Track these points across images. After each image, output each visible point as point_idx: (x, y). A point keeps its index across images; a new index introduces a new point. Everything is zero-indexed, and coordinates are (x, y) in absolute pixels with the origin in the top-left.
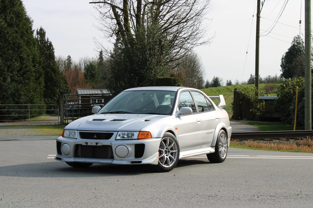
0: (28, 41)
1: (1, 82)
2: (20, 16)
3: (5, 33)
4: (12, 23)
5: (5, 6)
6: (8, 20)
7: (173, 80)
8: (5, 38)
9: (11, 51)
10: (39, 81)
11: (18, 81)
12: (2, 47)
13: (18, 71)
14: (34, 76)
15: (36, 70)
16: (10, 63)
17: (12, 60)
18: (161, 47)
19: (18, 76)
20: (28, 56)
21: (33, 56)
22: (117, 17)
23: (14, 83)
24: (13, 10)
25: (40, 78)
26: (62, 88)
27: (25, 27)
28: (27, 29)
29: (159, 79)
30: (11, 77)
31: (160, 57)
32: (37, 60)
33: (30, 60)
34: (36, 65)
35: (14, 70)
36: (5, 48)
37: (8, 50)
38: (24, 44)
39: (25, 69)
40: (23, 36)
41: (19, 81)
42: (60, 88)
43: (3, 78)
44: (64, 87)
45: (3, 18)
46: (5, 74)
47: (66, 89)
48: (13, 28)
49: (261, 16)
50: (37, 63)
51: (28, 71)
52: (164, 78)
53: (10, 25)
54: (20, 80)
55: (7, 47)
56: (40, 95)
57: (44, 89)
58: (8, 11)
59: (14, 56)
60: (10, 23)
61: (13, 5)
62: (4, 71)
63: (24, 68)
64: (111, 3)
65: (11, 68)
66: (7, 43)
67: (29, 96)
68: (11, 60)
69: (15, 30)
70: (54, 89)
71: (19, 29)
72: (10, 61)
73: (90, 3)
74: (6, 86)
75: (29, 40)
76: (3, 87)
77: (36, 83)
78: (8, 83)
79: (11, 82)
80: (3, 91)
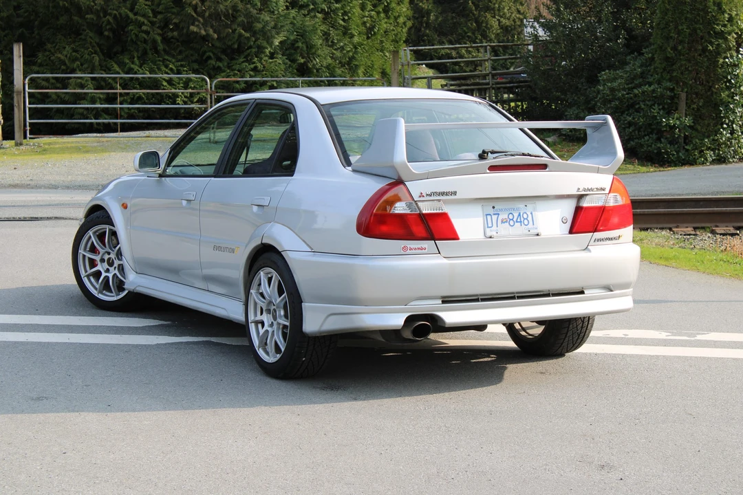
1: (252, 9)
23: (293, 12)
26: (508, 15)
41: (312, 7)
42: (501, 17)
44: (512, 13)
47: (519, 18)
56: (396, 41)
57: (409, 24)
67: (342, 48)
70: (486, 17)
74: (267, 23)
76: (259, 26)
77: (376, 10)
78: (276, 12)
79: (287, 8)
80: (258, 36)
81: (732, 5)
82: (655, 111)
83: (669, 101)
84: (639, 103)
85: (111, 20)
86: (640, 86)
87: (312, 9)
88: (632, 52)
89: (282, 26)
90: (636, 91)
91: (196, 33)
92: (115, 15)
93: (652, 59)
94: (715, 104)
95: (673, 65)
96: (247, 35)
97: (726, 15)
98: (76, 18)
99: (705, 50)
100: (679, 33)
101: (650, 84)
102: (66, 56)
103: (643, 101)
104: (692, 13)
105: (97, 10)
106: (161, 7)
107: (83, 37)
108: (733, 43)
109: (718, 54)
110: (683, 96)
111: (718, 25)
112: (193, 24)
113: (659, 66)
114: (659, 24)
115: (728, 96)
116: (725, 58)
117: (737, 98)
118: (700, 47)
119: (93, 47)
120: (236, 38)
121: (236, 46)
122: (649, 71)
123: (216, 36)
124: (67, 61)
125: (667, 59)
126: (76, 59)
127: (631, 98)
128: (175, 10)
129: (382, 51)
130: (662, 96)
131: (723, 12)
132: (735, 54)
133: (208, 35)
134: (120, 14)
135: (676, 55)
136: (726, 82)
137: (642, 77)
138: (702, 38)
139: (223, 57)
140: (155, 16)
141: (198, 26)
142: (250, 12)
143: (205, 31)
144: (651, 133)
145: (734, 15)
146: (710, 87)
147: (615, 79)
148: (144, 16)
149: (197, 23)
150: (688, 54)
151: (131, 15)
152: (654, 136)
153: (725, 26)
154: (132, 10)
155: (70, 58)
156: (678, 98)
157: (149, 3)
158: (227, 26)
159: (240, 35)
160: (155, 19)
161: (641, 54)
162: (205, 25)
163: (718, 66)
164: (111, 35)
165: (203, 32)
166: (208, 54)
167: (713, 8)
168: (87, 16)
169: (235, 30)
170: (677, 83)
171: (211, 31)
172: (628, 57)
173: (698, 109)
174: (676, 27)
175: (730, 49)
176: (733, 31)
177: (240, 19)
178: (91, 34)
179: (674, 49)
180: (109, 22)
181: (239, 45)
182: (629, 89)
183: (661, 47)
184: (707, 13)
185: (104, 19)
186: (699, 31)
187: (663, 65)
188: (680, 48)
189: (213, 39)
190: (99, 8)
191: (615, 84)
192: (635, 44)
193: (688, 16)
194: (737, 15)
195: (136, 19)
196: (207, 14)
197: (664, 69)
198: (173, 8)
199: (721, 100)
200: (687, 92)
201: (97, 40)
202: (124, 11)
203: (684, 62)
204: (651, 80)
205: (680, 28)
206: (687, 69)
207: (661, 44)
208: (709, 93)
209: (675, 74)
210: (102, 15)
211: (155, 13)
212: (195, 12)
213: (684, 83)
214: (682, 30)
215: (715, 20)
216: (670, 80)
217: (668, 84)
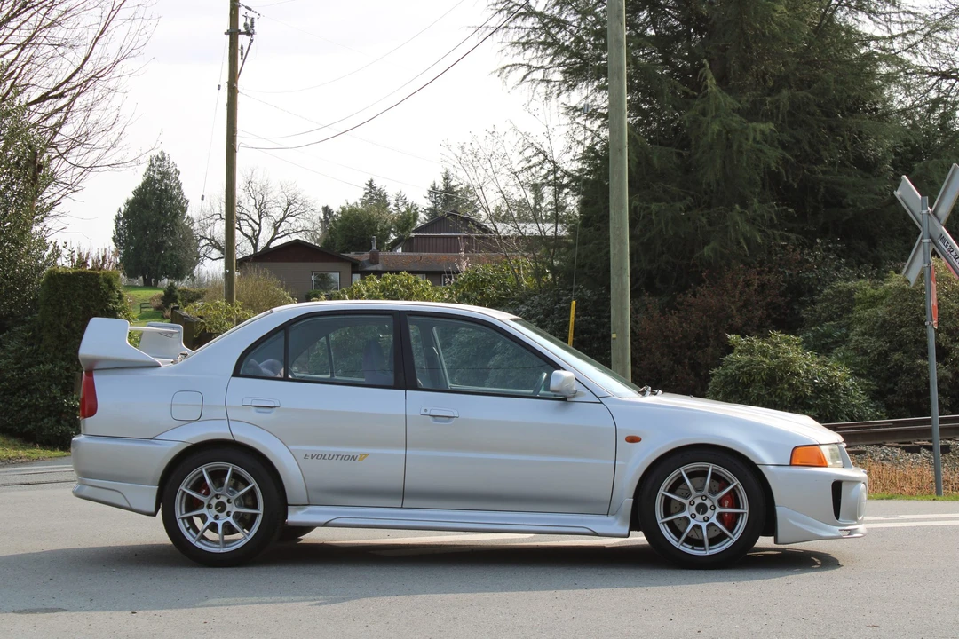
7: (105, 279)
49: (239, 88)
82: (56, 391)
84: (34, 384)
86: (31, 365)
90: (29, 371)
95: (64, 343)
97: (115, 293)
100: (72, 310)
101: (44, 364)
103: (39, 381)
104: (84, 290)
111: (110, 302)
113: (52, 344)
114: (48, 300)
125: (59, 337)
127: (22, 379)
130: (59, 375)
131: (114, 289)
135: (69, 333)
144: (49, 415)
152: (53, 419)
153: (116, 303)
156: (73, 378)
161: (15, 333)
167: (104, 284)
174: (69, 304)
179: (68, 326)
182: (19, 369)
183: (51, 325)
184: (100, 289)
187: (56, 344)
193: (81, 292)
197: (56, 348)
204: (43, 359)
205: (73, 304)
214: (76, 306)
215: (106, 298)
216: (63, 360)
217: (63, 363)
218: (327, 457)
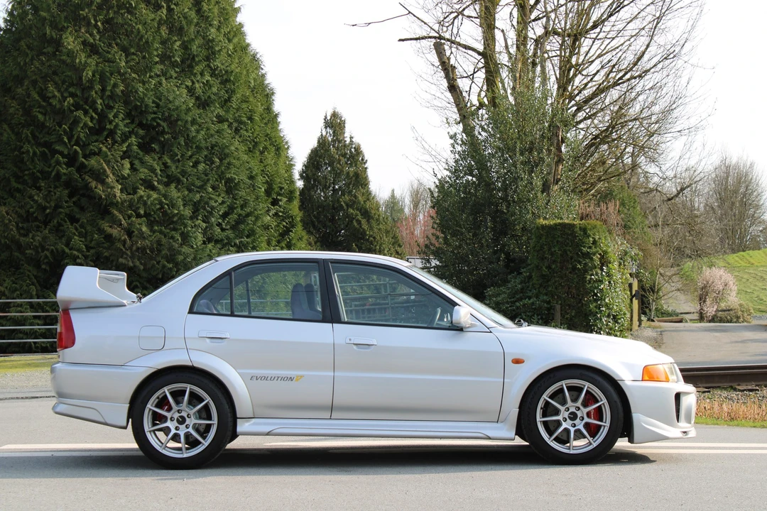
0: (254, 141)
2: (232, 79)
3: (187, 121)
4: (209, 97)
5: (191, 56)
6: (199, 91)
7: (580, 227)
8: (188, 135)
9: (204, 165)
10: (289, 238)
11: (222, 240)
12: (179, 157)
13: (225, 216)
14: (273, 226)
15: (280, 212)
16: (201, 196)
17: (205, 189)
18: (558, 144)
19: (223, 230)
20: (251, 178)
21: (268, 177)
22: (448, 70)
23: (210, 246)
24: (214, 66)
25: (291, 231)
27: (244, 106)
28: (250, 111)
29: (543, 227)
30: (205, 232)
31: (556, 170)
32: (281, 188)
33: (261, 188)
34: (281, 200)
35: (211, 213)
36: (188, 159)
37: (196, 164)
38: (243, 148)
39: (242, 209)
40: (241, 128)
41: (226, 241)
43: (182, 234)
45: (186, 85)
46: (186, 226)
48: (212, 109)
50: (279, 194)
51: (248, 215)
52: (555, 224)
53: (203, 104)
54: (228, 238)
55: (191, 157)
58: (198, 69)
59: (208, 180)
60: (203, 98)
61: (214, 53)
62: (181, 217)
63: (237, 207)
64: (453, 39)
65: (205, 209)
66: (192, 147)
68: (202, 188)
69: (218, 116)
71: (227, 112)
72: (199, 192)
73: (400, 40)
74: (186, 256)
75: (256, 138)
76: (180, 258)
77: (280, 245)
78: (195, 246)
79: (204, 243)
80: (180, 267)
81: (595, 230)
83: (546, 312)
84: (520, 314)
85: (48, 254)
86: (521, 299)
87: (227, 243)
88: (511, 272)
89: (201, 258)
90: (518, 304)
91: (125, 264)
92: (52, 250)
93: (530, 277)
94: (586, 314)
95: (548, 281)
96: (171, 266)
97: (591, 239)
98: (16, 254)
99: (574, 268)
100: (552, 254)
101: (530, 298)
102: (6, 288)
103: (524, 312)
104: (562, 237)
105: (36, 246)
106: (93, 242)
107: (22, 271)
108: (597, 262)
109: (586, 271)
110: (558, 307)
111: (584, 247)
112: (122, 257)
113: (537, 282)
114: (535, 247)
115: (596, 307)
116: (591, 275)
117: (604, 309)
118: (570, 266)
119: (30, 279)
120: (160, 269)
121: (160, 276)
122: (528, 287)
123: (142, 267)
124: (7, 292)
125: (543, 276)
126: (16, 290)
127: (514, 310)
128: (105, 245)
129: (284, 283)
130: (540, 308)
131: (589, 236)
132: (599, 272)
133: (135, 266)
134: (57, 249)
135: (550, 273)
136: (593, 296)
137: (522, 292)
138: (572, 258)
139: (148, 285)
140: (88, 251)
141: (126, 258)
142: (172, 246)
143: (133, 262)
145: (597, 239)
146: (581, 300)
147: (499, 295)
148: (78, 250)
149: (125, 256)
150: (560, 272)
151: (67, 250)
153: (590, 248)
154: (67, 245)
155: (10, 289)
156: (554, 309)
157: (83, 239)
158: (151, 258)
159: (164, 266)
160: (88, 253)
161: (520, 273)
162: (132, 257)
163: (586, 282)
164: (48, 268)
165: (131, 264)
166: (134, 283)
167: (580, 232)
168: (27, 251)
169: (160, 262)
170: (553, 296)
171: (138, 263)
172: (509, 277)
173: (571, 319)
174: (549, 250)
175: (596, 268)
176: (597, 252)
177: (163, 252)
178: (30, 268)
179: (549, 267)
180: (46, 257)
181: (163, 275)
182: (511, 302)
183: (537, 267)
184: (575, 237)
185: (42, 254)
186: (568, 252)
187: (540, 282)
188: (553, 266)
189: (139, 270)
190: (37, 244)
191: (499, 299)
192: (513, 265)
193: (559, 239)
194: (599, 238)
195: (71, 254)
196: (134, 248)
197: (541, 285)
198: (103, 243)
199: (590, 311)
200: (561, 304)
201: (35, 273)
202: (61, 246)
203: (557, 279)
204: (530, 294)
205: (553, 250)
206: (560, 284)
207: (537, 264)
208: (580, 305)
209: (550, 289)
210: (40, 250)
211: (88, 248)
212: (124, 246)
213: (558, 296)
214: (555, 251)
215: (582, 243)
216: (546, 294)
217: (545, 297)
218: (269, 379)
